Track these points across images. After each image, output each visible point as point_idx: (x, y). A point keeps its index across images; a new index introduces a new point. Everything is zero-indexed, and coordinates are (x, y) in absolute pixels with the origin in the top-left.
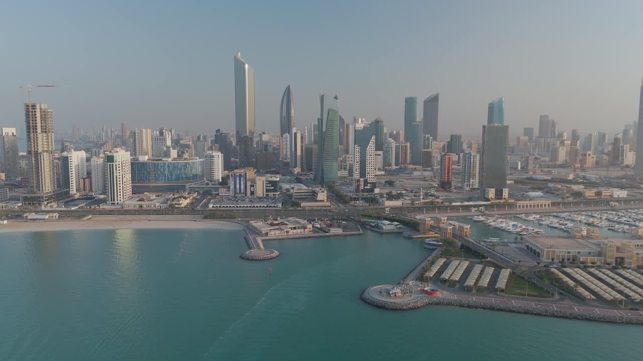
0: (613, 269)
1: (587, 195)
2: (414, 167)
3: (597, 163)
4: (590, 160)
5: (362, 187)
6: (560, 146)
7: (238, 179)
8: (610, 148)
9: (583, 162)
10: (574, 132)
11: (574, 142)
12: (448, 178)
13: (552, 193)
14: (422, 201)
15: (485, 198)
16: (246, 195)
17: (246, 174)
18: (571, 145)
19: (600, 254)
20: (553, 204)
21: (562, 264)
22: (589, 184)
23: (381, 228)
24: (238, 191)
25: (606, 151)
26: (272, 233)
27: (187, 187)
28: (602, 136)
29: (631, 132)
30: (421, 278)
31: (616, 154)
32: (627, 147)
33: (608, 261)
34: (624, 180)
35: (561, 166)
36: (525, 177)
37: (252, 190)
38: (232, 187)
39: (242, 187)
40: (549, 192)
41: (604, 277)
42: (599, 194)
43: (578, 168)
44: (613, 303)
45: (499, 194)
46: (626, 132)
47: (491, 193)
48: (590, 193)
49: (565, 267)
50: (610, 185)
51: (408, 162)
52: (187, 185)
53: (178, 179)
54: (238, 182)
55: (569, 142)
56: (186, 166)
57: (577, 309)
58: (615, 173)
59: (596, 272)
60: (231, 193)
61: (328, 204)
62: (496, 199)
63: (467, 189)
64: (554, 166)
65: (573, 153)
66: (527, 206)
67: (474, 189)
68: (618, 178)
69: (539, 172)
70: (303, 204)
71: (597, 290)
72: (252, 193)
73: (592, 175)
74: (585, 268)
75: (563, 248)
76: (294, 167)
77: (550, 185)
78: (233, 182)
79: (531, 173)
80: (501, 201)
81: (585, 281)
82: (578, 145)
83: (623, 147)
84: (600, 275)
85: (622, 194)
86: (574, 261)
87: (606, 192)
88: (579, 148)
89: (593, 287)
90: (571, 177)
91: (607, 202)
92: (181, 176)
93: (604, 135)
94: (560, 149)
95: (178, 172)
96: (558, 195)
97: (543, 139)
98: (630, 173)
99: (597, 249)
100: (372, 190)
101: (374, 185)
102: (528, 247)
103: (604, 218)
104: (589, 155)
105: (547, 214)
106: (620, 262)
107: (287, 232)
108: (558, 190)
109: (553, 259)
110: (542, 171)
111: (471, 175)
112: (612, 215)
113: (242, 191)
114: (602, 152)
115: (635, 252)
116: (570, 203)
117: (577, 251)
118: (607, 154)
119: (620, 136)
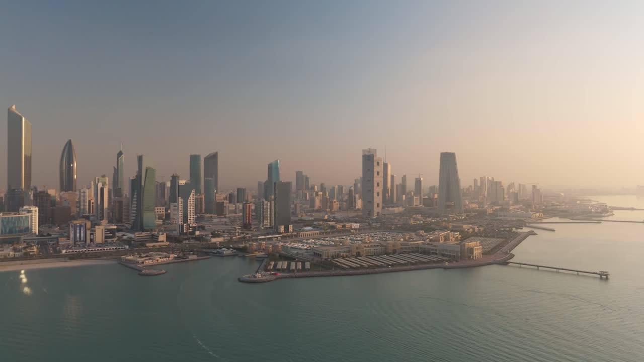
0: (356, 257)
1: (337, 227)
2: (210, 215)
3: (340, 208)
4: (336, 206)
5: (185, 231)
6: (316, 196)
7: (78, 228)
8: (346, 198)
9: (331, 207)
10: (322, 185)
11: (324, 194)
12: (249, 221)
13: (318, 228)
14: (238, 237)
15: (277, 232)
16: (86, 241)
17: (86, 224)
18: (323, 195)
19: (349, 251)
20: (320, 233)
21: (333, 258)
22: (338, 221)
23: (223, 253)
24: (78, 239)
25: (344, 199)
26: (147, 261)
27: (22, 239)
28: (341, 188)
29: (359, 185)
30: (266, 270)
31: (351, 201)
32: (357, 196)
33: (353, 254)
34: (357, 218)
35: (318, 211)
36: (297, 219)
37: (92, 238)
38: (72, 236)
39: (82, 235)
40: (315, 227)
41: (352, 260)
42: (344, 226)
43: (328, 212)
44: (357, 268)
45: (287, 229)
46: (355, 185)
47: (282, 229)
48: (339, 226)
49: (335, 258)
50: (349, 221)
51: (203, 212)
52: (22, 237)
53: (11, 232)
54: (78, 231)
55: (321, 193)
56: (20, 220)
57: (342, 272)
58: (351, 214)
59: (348, 259)
60: (71, 242)
61: (168, 243)
62: (285, 232)
63: (263, 228)
64: (313, 211)
65: (324, 201)
66: (306, 235)
67: (267, 228)
68: (353, 217)
69: (304, 215)
70: (147, 245)
71: (350, 265)
72: (92, 240)
73: (338, 216)
74: (343, 257)
75: (332, 251)
76: (101, 220)
77: (315, 223)
78: (73, 232)
79: (300, 216)
80: (289, 234)
81: (344, 262)
82: (327, 195)
83: (355, 196)
84: (351, 260)
85: (356, 226)
86: (338, 256)
87: (348, 225)
88: (328, 197)
89: (347, 264)
90: (326, 217)
91: (349, 231)
92: (14, 229)
93: (342, 188)
94: (316, 198)
95: (12, 226)
96: (321, 228)
97: (302, 191)
98: (360, 214)
99: (348, 249)
100: (193, 233)
101: (195, 229)
102: (314, 253)
103: (348, 239)
104: (335, 202)
105: (319, 239)
106: (358, 254)
107: (157, 260)
108: (321, 225)
109: (328, 257)
110: (306, 215)
111: (264, 218)
112: (352, 237)
113: (82, 239)
114: (342, 200)
115: (365, 249)
116: (329, 233)
117: (339, 251)
118: (345, 202)
119: (352, 188)
